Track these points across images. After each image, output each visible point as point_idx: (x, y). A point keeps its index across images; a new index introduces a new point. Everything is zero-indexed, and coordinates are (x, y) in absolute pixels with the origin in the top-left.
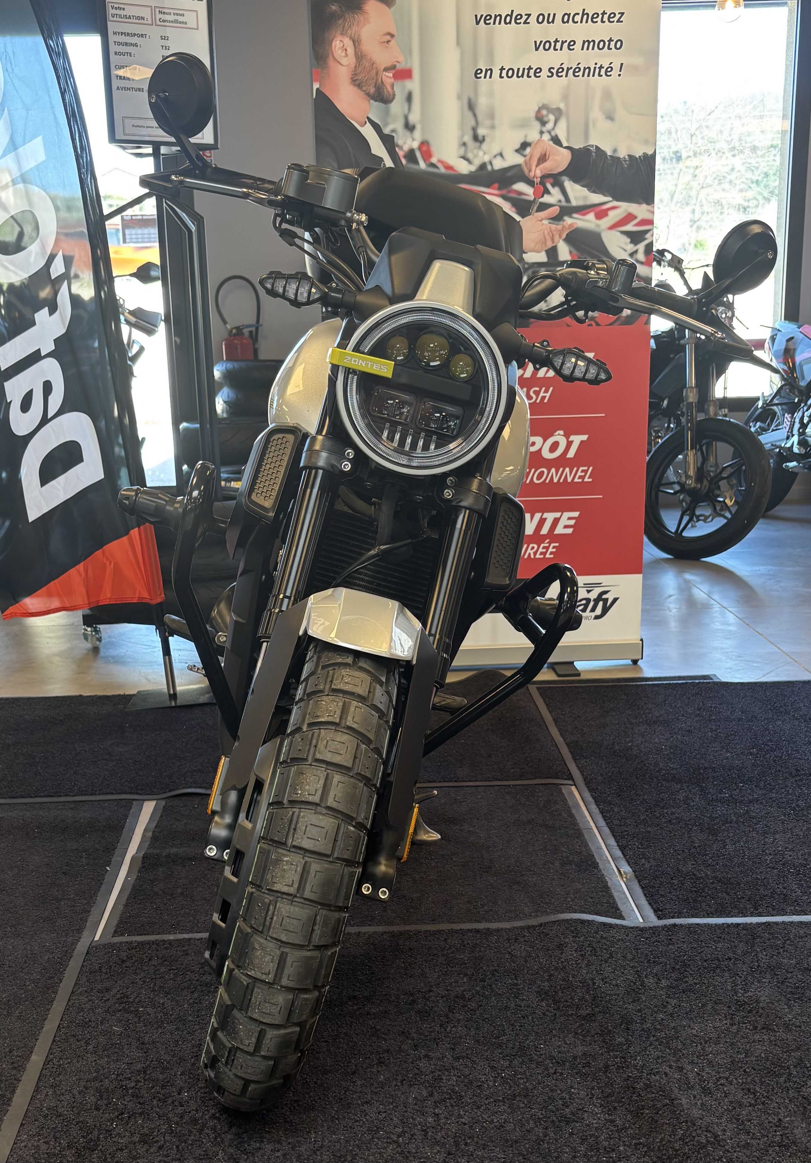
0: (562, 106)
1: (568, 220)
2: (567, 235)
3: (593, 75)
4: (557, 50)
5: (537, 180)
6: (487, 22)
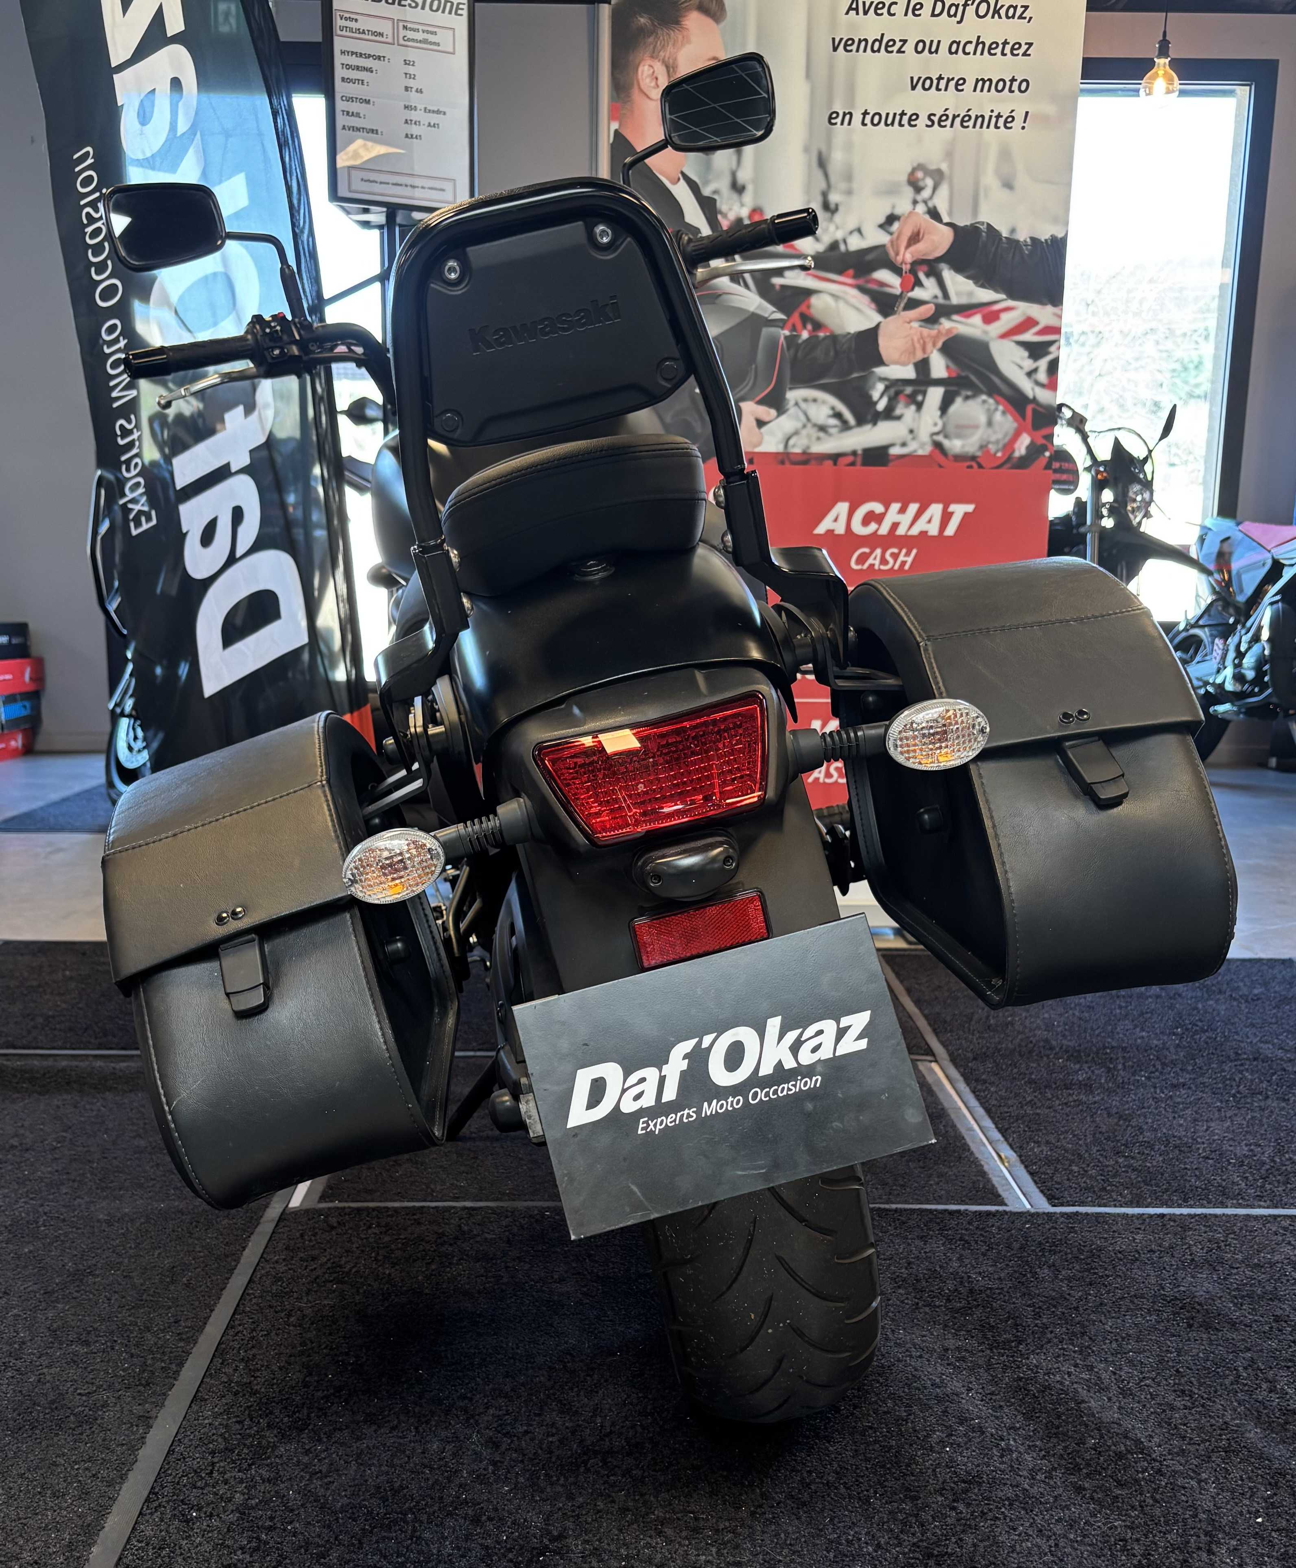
1: (946, 324)
2: (944, 344)
5: (906, 268)
6: (849, 48)
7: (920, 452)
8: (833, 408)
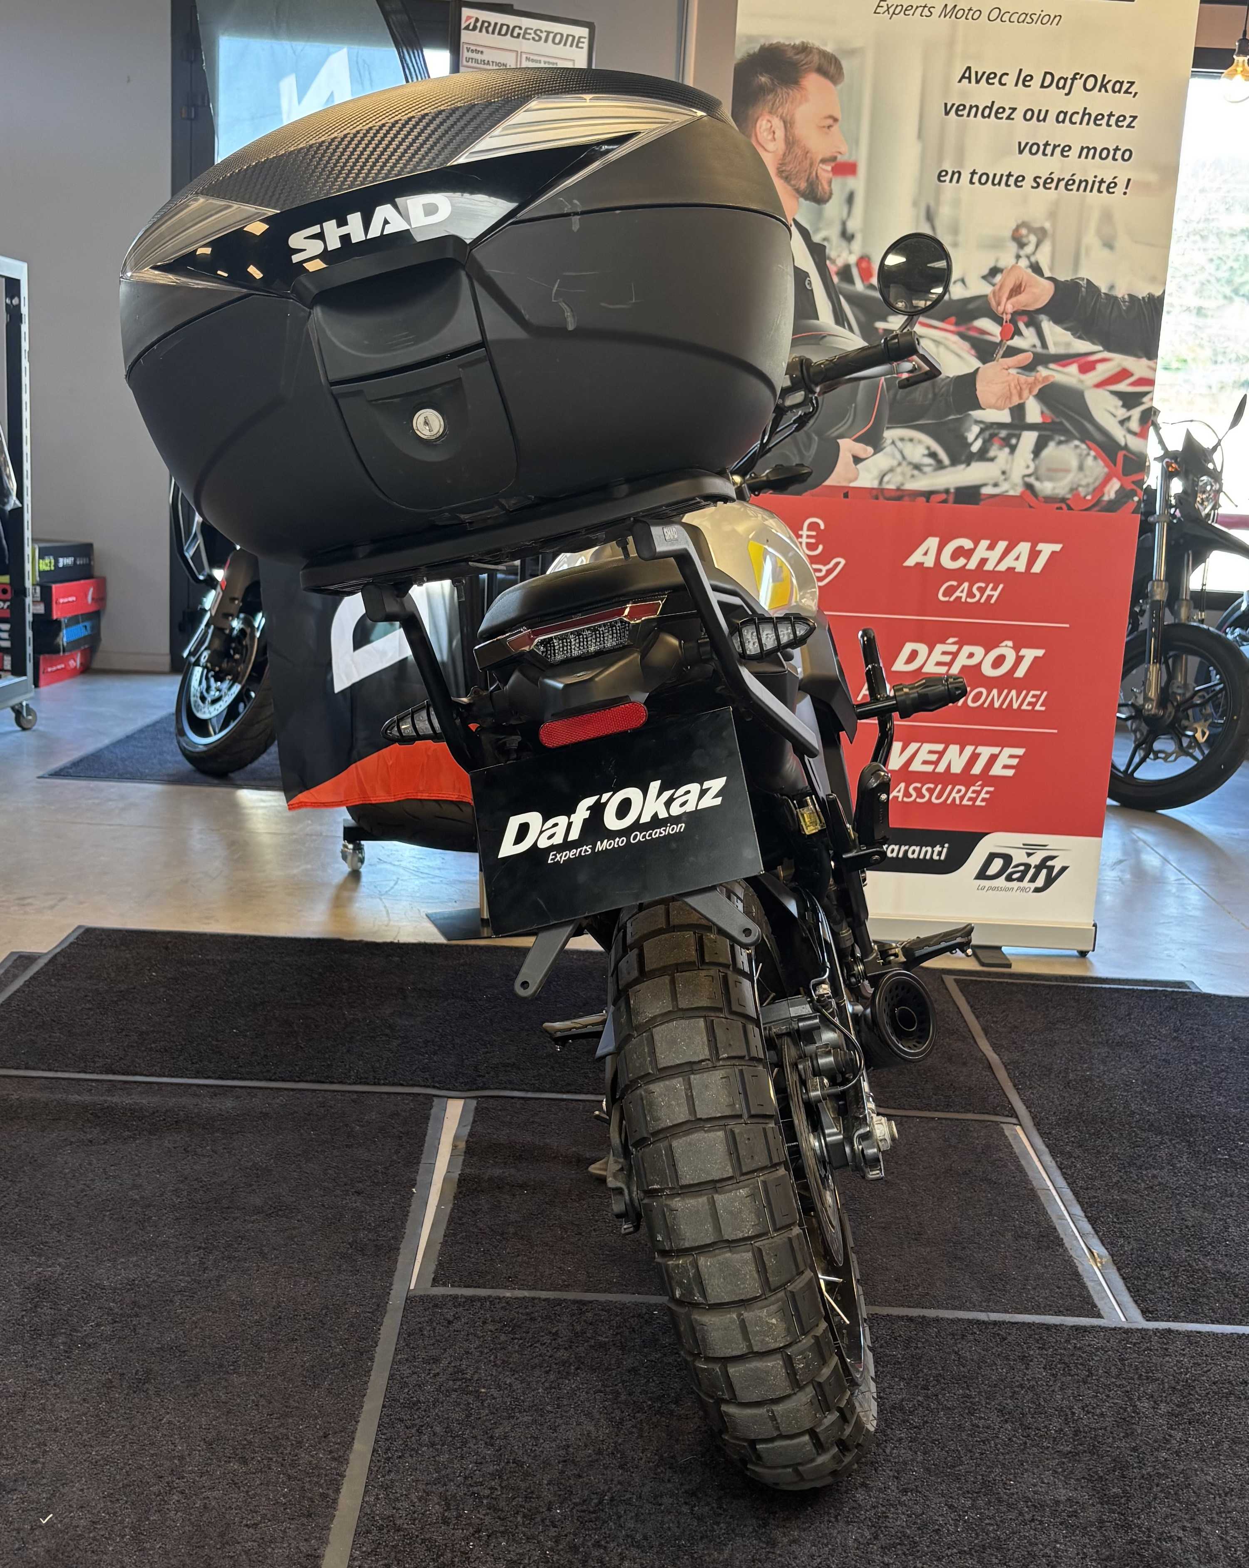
0: (1047, 225)
1: (1042, 372)
2: (1040, 390)
3: (1091, 191)
4: (1046, 155)
5: (1006, 317)
6: (960, 113)
7: (1011, 493)
8: (928, 448)
